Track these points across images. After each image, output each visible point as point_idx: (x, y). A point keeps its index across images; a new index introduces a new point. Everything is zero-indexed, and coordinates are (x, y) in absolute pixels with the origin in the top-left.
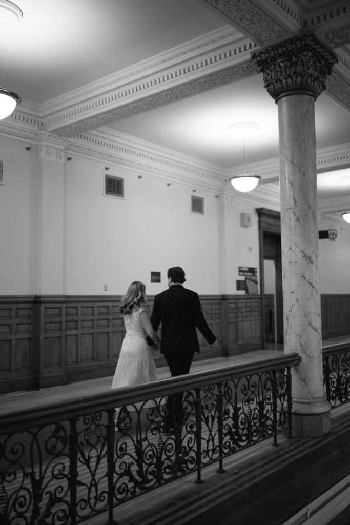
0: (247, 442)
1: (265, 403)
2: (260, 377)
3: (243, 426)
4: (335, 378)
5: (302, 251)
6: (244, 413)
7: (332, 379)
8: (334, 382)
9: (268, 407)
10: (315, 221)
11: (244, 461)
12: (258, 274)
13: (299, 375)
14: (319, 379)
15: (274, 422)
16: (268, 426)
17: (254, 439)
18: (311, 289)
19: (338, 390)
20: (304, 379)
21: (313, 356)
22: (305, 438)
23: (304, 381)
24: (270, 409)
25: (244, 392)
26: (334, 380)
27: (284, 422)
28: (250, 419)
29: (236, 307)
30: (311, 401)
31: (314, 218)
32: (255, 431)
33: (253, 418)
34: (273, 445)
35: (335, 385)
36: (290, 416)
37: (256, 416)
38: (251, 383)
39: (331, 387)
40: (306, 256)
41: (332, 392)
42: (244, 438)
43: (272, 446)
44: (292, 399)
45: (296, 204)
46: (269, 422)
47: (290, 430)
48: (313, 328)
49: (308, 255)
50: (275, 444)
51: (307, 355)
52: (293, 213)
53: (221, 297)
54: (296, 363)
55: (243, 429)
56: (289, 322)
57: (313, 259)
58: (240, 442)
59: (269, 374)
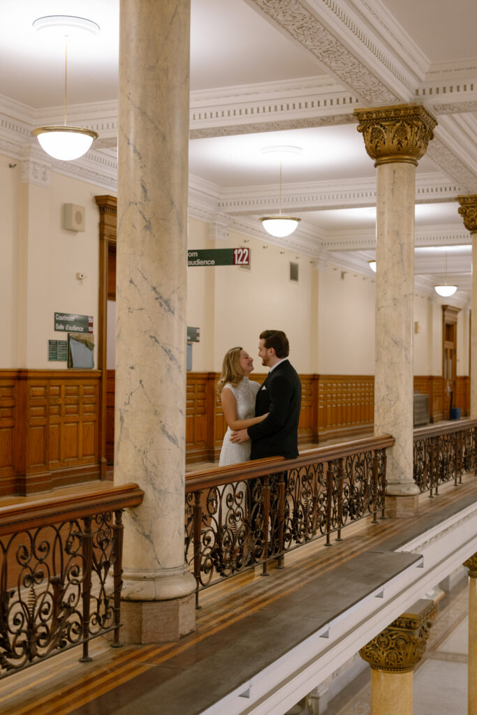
0: (25, 656)
1: (66, 582)
2: (58, 531)
3: (18, 627)
4: (213, 530)
5: (154, 289)
6: (20, 601)
7: (205, 533)
8: (209, 540)
9: (72, 590)
10: (181, 232)
11: (18, 695)
12: (95, 329)
13: (139, 525)
14: (177, 533)
15: (85, 617)
16: (71, 625)
17: (41, 651)
18: (168, 361)
19: (216, 552)
20: (147, 533)
21: (166, 489)
22: (145, 644)
23: (148, 537)
24: (76, 594)
25: (23, 562)
26: (211, 534)
27: (105, 616)
28: (33, 614)
29: (46, 395)
30: (159, 574)
31: (180, 225)
32: (43, 636)
33: (40, 612)
34: (81, 661)
35: (212, 544)
36: (117, 605)
37: (45, 606)
38: (37, 544)
39: (203, 547)
40: (161, 297)
41: (204, 558)
42: (19, 651)
43: (78, 663)
44: (122, 571)
45: (146, 195)
46: (74, 618)
47: (117, 631)
48: (169, 437)
49: (165, 297)
50: (85, 659)
51: (154, 488)
52: (140, 212)
53: (14, 374)
54: (134, 502)
55: (19, 633)
56: (124, 425)
57: (175, 304)
58: (10, 657)
59: (78, 525)
